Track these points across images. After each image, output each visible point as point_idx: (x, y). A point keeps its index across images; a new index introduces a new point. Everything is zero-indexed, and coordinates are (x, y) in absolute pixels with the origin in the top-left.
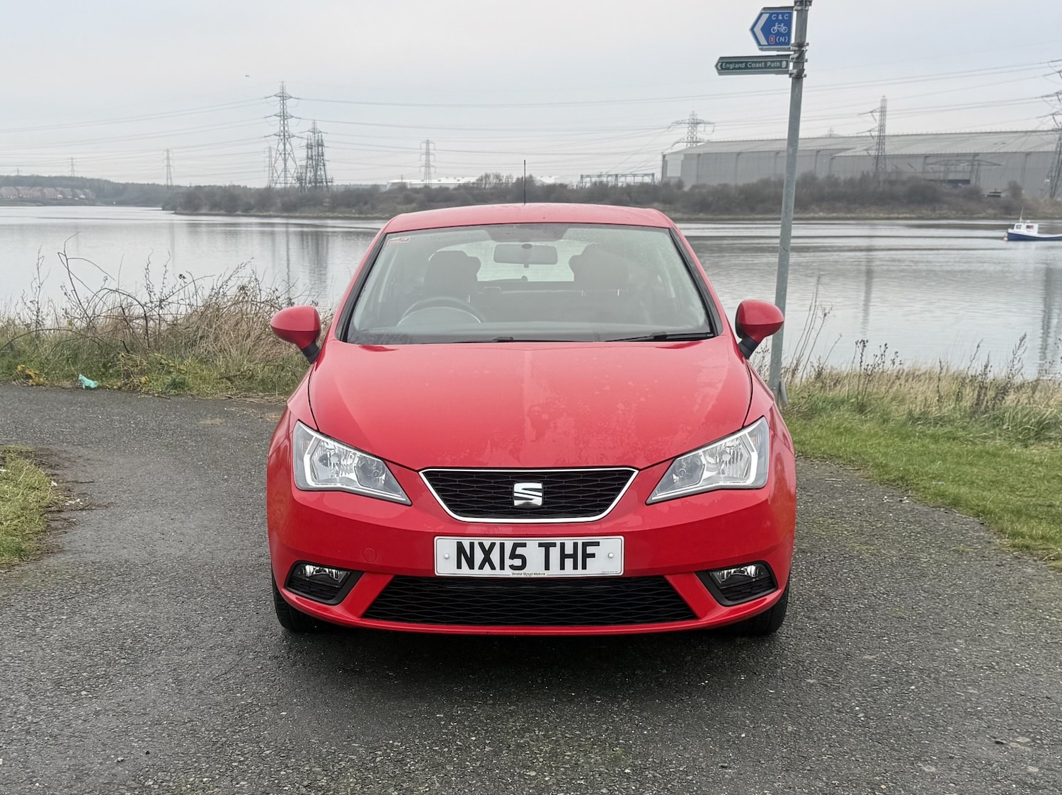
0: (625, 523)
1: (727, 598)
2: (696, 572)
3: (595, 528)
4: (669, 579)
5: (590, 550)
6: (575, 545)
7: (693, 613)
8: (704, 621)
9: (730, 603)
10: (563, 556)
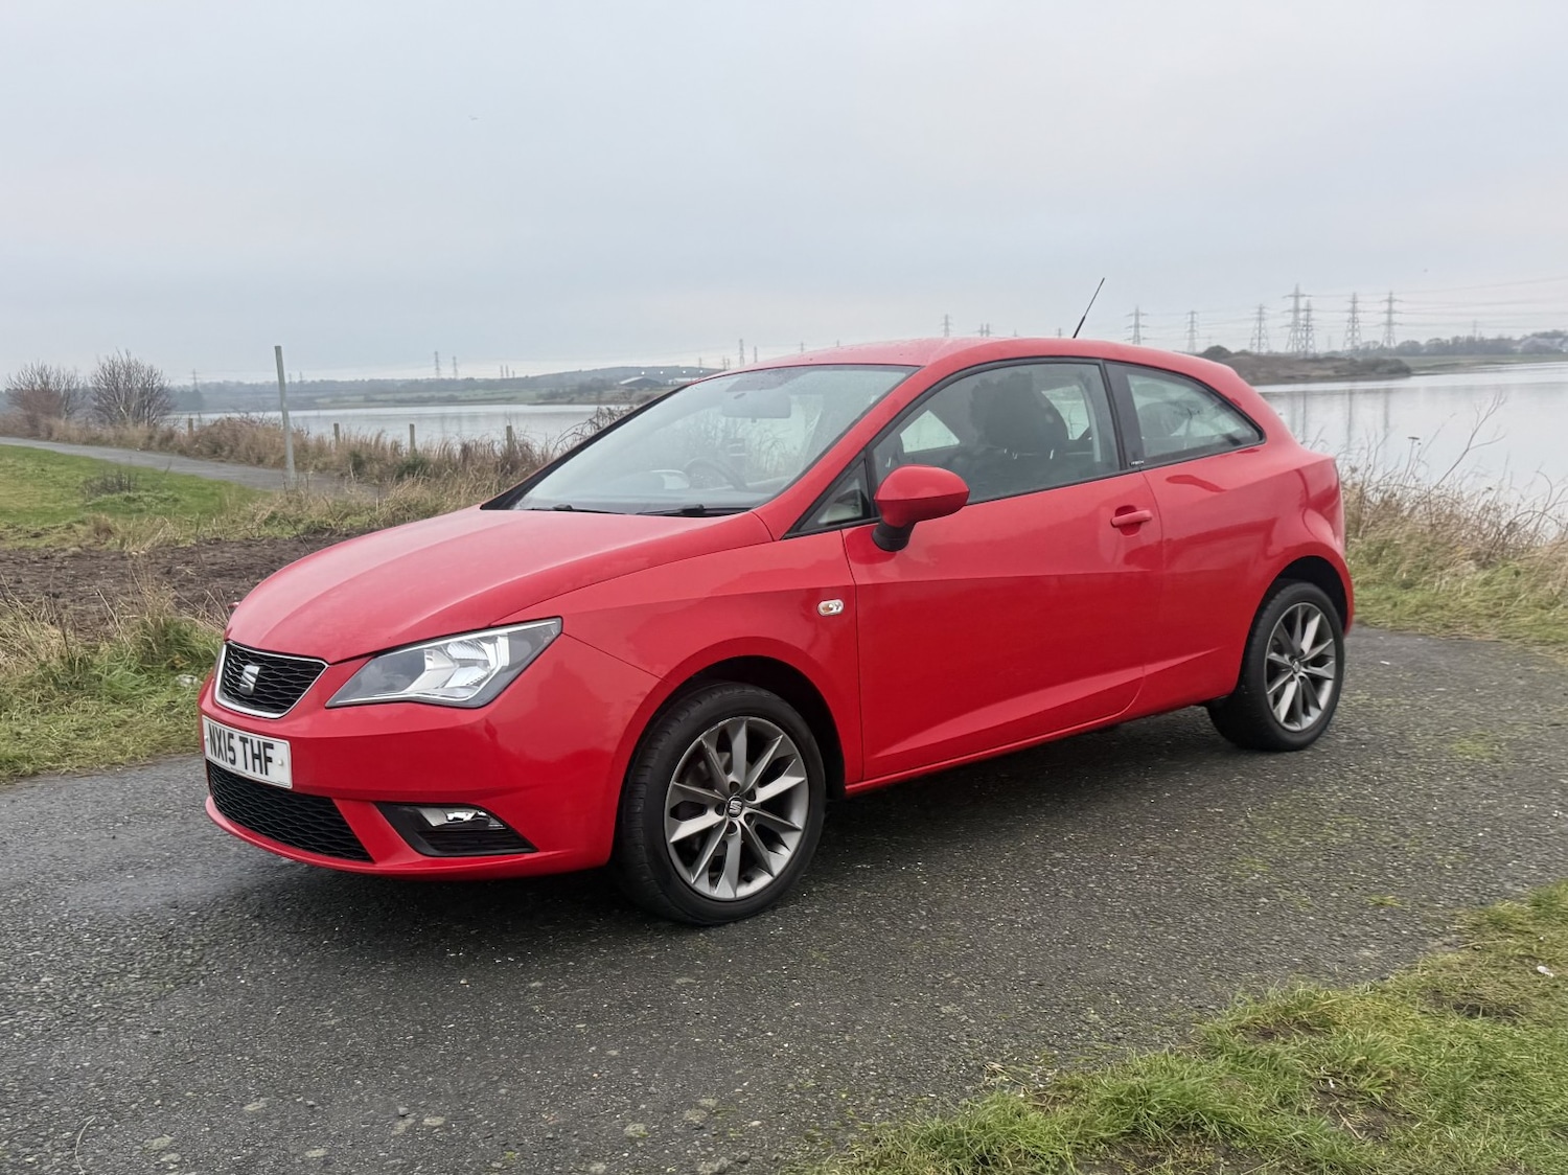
0: (296, 726)
1: (432, 845)
2: (375, 803)
3: (272, 728)
4: (337, 803)
5: (269, 752)
6: (259, 742)
7: (367, 854)
8: (381, 866)
9: (435, 852)
10: (255, 757)
